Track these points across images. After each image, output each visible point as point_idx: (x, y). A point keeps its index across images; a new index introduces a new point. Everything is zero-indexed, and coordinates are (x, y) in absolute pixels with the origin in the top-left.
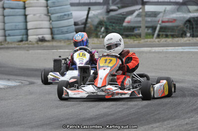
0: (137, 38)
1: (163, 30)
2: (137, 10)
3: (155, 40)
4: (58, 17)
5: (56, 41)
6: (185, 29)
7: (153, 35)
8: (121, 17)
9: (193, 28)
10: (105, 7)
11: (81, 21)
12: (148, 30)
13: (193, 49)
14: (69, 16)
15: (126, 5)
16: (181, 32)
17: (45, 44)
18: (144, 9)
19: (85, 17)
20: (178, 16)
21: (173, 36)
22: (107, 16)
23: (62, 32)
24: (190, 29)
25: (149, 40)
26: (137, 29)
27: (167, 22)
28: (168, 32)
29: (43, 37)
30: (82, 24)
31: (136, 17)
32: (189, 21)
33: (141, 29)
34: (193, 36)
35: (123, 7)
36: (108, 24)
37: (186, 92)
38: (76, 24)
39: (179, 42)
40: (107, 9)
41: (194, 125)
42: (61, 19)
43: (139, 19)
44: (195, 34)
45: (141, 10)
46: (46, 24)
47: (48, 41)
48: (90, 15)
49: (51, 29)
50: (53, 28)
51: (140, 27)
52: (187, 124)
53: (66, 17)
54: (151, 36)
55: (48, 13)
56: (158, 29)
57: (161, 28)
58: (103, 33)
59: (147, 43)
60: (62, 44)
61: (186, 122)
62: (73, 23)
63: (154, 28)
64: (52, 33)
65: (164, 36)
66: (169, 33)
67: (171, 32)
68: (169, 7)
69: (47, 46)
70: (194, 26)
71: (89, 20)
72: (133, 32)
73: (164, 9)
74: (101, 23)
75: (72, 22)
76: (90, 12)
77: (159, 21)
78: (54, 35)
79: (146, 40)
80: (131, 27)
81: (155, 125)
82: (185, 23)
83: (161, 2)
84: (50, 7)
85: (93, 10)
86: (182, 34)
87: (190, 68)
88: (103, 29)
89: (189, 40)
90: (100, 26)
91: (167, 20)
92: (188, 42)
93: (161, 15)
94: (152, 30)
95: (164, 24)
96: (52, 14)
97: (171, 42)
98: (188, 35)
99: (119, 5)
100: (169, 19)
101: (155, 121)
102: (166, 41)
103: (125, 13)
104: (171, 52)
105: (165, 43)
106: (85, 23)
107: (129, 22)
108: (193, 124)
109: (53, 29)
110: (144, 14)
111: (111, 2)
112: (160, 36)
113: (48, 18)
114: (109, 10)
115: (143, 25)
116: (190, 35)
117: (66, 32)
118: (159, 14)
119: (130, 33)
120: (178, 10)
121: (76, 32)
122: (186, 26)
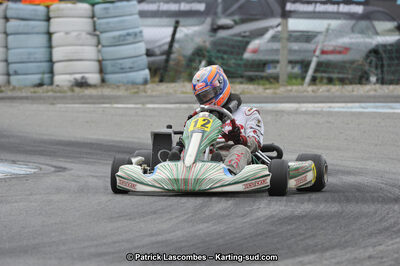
0: (271, 83)
1: (322, 69)
2: (271, 27)
3: (308, 89)
4: (114, 38)
5: (109, 87)
6: (367, 68)
7: (304, 78)
8: (240, 41)
9: (382, 66)
10: (209, 20)
11: (160, 46)
12: (293, 68)
13: (383, 107)
14: (136, 37)
15: (251, 17)
16: (359, 74)
17: (88, 92)
18: (286, 25)
19: (169, 39)
20: (353, 41)
21: (342, 81)
22: (212, 39)
23: (122, 69)
24: (376, 68)
25: (295, 88)
26: (271, 65)
27: (332, 52)
28: (334, 72)
29: (83, 78)
30: (162, 54)
31: (269, 41)
32: (375, 52)
33: (279, 66)
34: (382, 81)
35: (244, 21)
36: (213, 53)
37: (368, 195)
38: (149, 53)
39: (355, 93)
40: (212, 24)
42: (120, 42)
44: (387, 77)
45: (279, 28)
46: (91, 52)
47: (94, 86)
48: (178, 36)
49: (100, 62)
50: (103, 60)
51: (278, 62)
53: (130, 39)
54: (299, 81)
55: (95, 29)
56: (313, 66)
57: (319, 65)
59: (292, 94)
60: (121, 92)
62: (144, 52)
63: (305, 65)
64: (101, 71)
65: (325, 81)
66: (335, 76)
67: (339, 73)
68: (335, 23)
69: (91, 97)
70: (385, 63)
71: (176, 46)
72: (263, 71)
73: (326, 26)
74: (199, 53)
75: (141, 48)
76: (179, 30)
77: (314, 51)
78: (106, 73)
79: (289, 88)
80: (260, 61)
82: (367, 56)
83: (319, 12)
84: (99, 18)
85: (183, 26)
86: (361, 78)
87: (376, 145)
88: (203, 63)
89: (375, 90)
90: (197, 59)
91: (330, 48)
92: (372, 93)
93: (320, 38)
94: (302, 67)
95: (325, 58)
96: (102, 32)
97: (338, 93)
98: (373, 79)
99: (237, 18)
100: (335, 47)
102: (328, 91)
103: (247, 34)
104: (339, 112)
105: (327, 94)
106: (169, 52)
107: (255, 51)
109: (104, 63)
110: (285, 35)
111: (220, 9)
112: (317, 82)
113: (94, 40)
114: (215, 27)
115: (283, 58)
116: (377, 80)
117: (131, 68)
118: (315, 36)
119: (257, 73)
120: (353, 30)
121: (150, 70)
122: (369, 60)
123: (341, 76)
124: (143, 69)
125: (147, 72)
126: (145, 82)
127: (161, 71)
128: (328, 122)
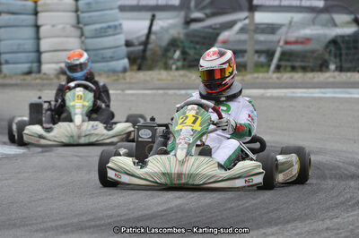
0: (239, 71)
1: (286, 58)
2: (240, 20)
3: (273, 76)
4: (96, 30)
6: (327, 57)
7: (269, 66)
8: (211, 33)
9: (341, 55)
10: (182, 14)
11: (138, 38)
12: (259, 57)
13: (341, 93)
14: (116, 29)
15: (221, 11)
16: (320, 62)
18: (253, 18)
19: (146, 31)
20: (314, 32)
21: (304, 69)
22: (185, 31)
23: (103, 58)
24: (335, 57)
25: (261, 75)
26: (240, 55)
27: (296, 42)
28: (297, 61)
30: (140, 44)
31: (238, 33)
32: (334, 42)
33: (246, 55)
34: (340, 69)
35: (214, 15)
36: (187, 44)
37: (327, 172)
38: (128, 44)
39: (316, 80)
40: (186, 17)
41: (341, 231)
42: (101, 33)
44: (345, 65)
45: (247, 21)
46: (74, 42)
48: (154, 28)
50: (87, 50)
51: (245, 51)
52: (327, 229)
53: (111, 31)
54: (265, 68)
55: (78, 22)
56: (277, 55)
57: (283, 54)
58: (178, 60)
59: (258, 80)
60: (103, 79)
61: (325, 226)
62: (123, 42)
63: (270, 54)
65: (289, 69)
66: (297, 64)
67: (302, 61)
68: (297, 17)
70: (344, 52)
71: (153, 37)
73: (289, 19)
74: (174, 44)
75: (121, 39)
76: (155, 22)
77: (279, 42)
79: (256, 75)
81: (269, 231)
82: (327, 46)
83: (285, 7)
84: (82, 12)
85: (159, 19)
86: (321, 66)
87: (334, 127)
88: (178, 53)
89: (334, 77)
90: (172, 49)
91: (293, 39)
92: (331, 80)
93: (283, 30)
94: (267, 57)
95: (289, 47)
96: (85, 25)
97: (300, 80)
98: (332, 67)
99: (208, 11)
100: (298, 38)
101: (270, 223)
102: (291, 78)
103: (218, 26)
104: (301, 97)
105: (290, 80)
106: (146, 43)
107: (224, 42)
110: (252, 28)
111: (193, 4)
112: (282, 69)
113: (78, 32)
114: (188, 20)
115: (250, 48)
116: (336, 68)
117: (111, 57)
118: (279, 28)
120: (313, 22)
121: (129, 58)
122: (328, 50)
123: (303, 64)
124: (122, 59)
125: (126, 61)
126: (125, 70)
127: (139, 61)
128: (291, 106)
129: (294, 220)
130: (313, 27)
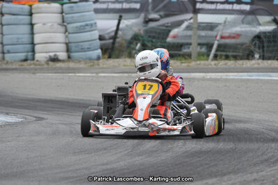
0: (186, 59)
1: (221, 49)
2: (186, 20)
3: (211, 63)
4: (77, 27)
5: (73, 61)
6: (252, 48)
7: (208, 55)
8: (165, 30)
9: (263, 47)
10: (143, 15)
11: (108, 34)
12: (201, 48)
13: (263, 76)
14: (92, 26)
15: (172, 13)
16: (247, 52)
17: (59, 65)
18: (196, 19)
19: (115, 28)
20: (243, 29)
21: (235, 58)
22: (145, 28)
23: (82, 49)
24: (259, 48)
25: (202, 62)
26: (186, 47)
27: (229, 37)
28: (230, 51)
29: (55, 55)
30: (110, 39)
31: (184, 30)
32: (258, 37)
33: (191, 47)
34: (263, 58)
35: (167, 16)
36: (146, 38)
37: (253, 136)
38: (101, 38)
39: (244, 66)
40: (145, 18)
41: (265, 182)
42: (81, 30)
43: (189, 33)
44: (267, 55)
45: (192, 21)
46: (60, 37)
47: (63, 61)
48: (121, 26)
49: (67, 44)
50: (69, 43)
51: (190, 44)
52: (254, 180)
53: (88, 28)
54: (205, 57)
55: (63, 22)
56: (215, 47)
57: (219, 46)
59: (200, 66)
60: (82, 65)
61: (253, 178)
62: (97, 37)
63: (210, 46)
64: (68, 50)
65: (223, 57)
66: (230, 54)
67: (233, 52)
68: (230, 17)
69: (60, 68)
70: (265, 45)
71: (120, 33)
72: (180, 50)
73: (224, 19)
74: (136, 38)
75: (96, 34)
76: (122, 22)
77: (216, 37)
78: (71, 52)
79: (198, 62)
80: (178, 43)
81: (210, 181)
82: (253, 40)
83: (219, 10)
84: (66, 14)
85: (125, 19)
86: (248, 55)
87: (259, 102)
88: (139, 45)
89: (259, 64)
90: (135, 42)
91: (227, 35)
92: (256, 66)
93: (220, 27)
94: (207, 48)
95: (223, 41)
96: (68, 24)
97: (233, 66)
98: (257, 56)
99: (162, 13)
100: (230, 33)
101: (211, 175)
102: (226, 64)
103: (169, 25)
104: (233, 79)
105: (225, 66)
106: (115, 38)
107: (175, 37)
108: (263, 180)
109: (70, 45)
110: (196, 26)
111: (150, 7)
112: (218, 58)
113: (63, 29)
114: (147, 20)
115: (194, 41)
116: (260, 57)
117: (88, 48)
118: (217, 26)
119: (176, 52)
120: (243, 22)
121: (102, 49)
122: (254, 43)
123: (234, 54)
124: (97, 49)
125: (100, 51)
126: (99, 58)
127: (109, 51)
128: (226, 86)
129: (229, 173)
130: (242, 26)
